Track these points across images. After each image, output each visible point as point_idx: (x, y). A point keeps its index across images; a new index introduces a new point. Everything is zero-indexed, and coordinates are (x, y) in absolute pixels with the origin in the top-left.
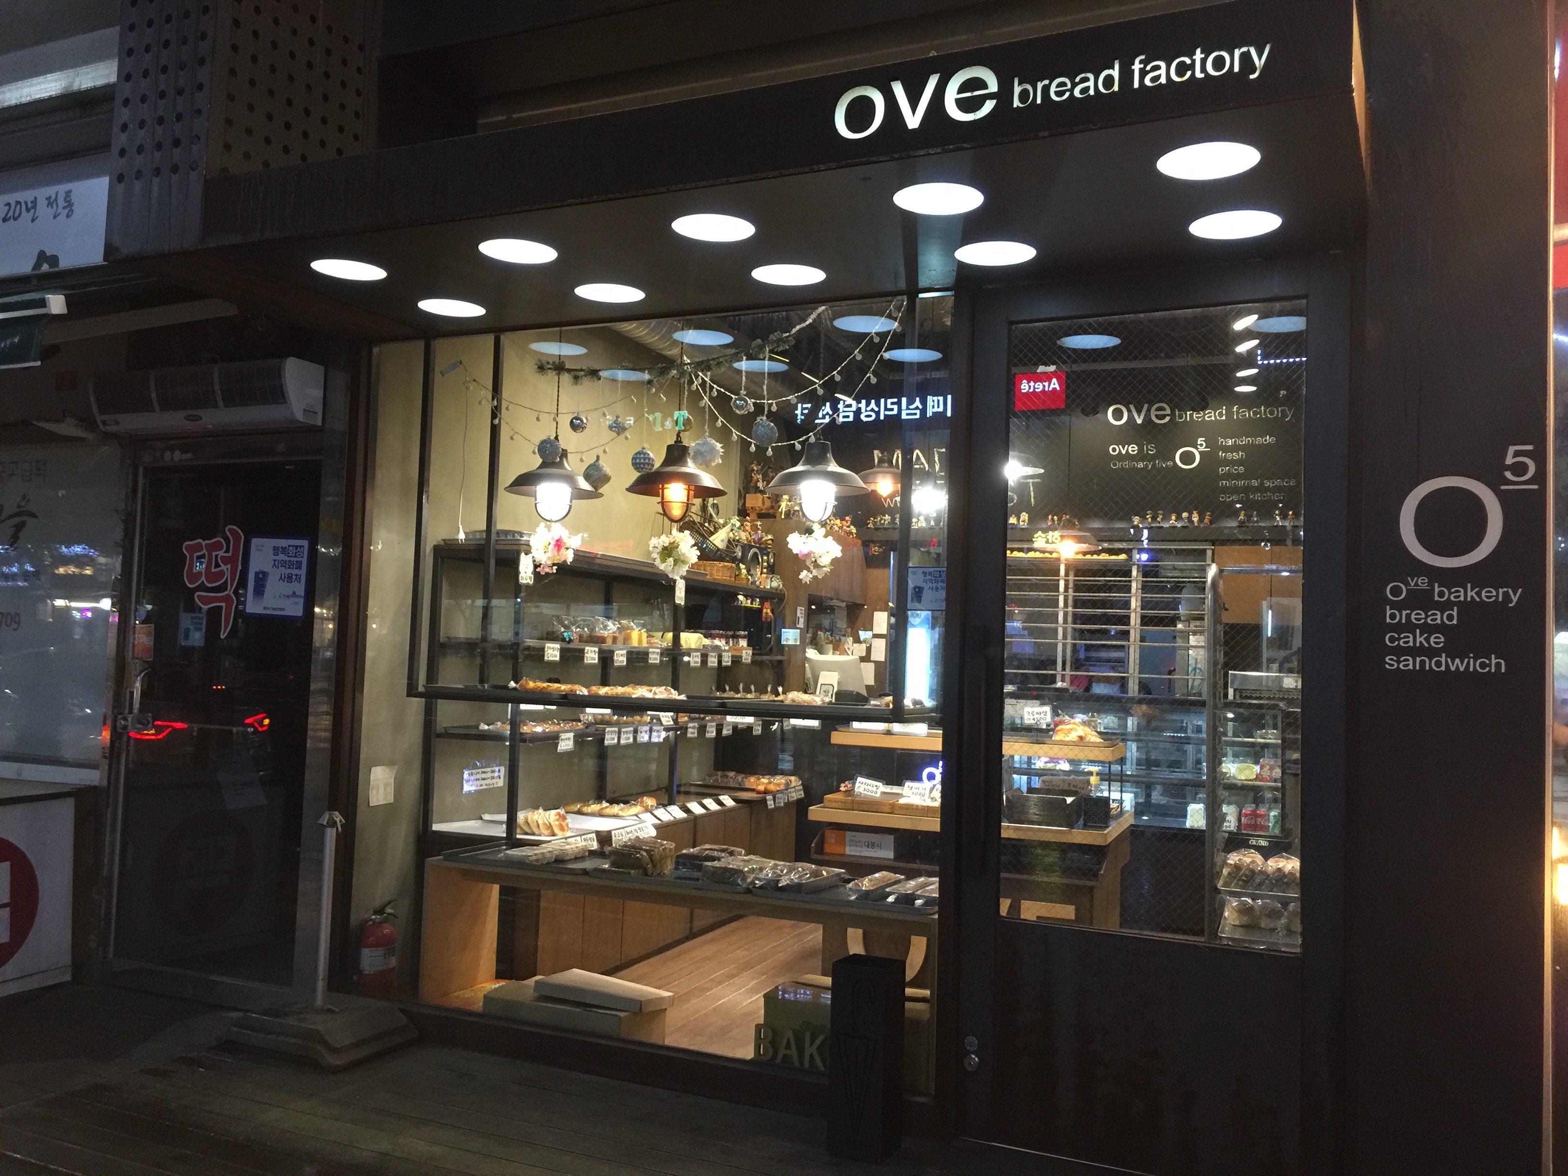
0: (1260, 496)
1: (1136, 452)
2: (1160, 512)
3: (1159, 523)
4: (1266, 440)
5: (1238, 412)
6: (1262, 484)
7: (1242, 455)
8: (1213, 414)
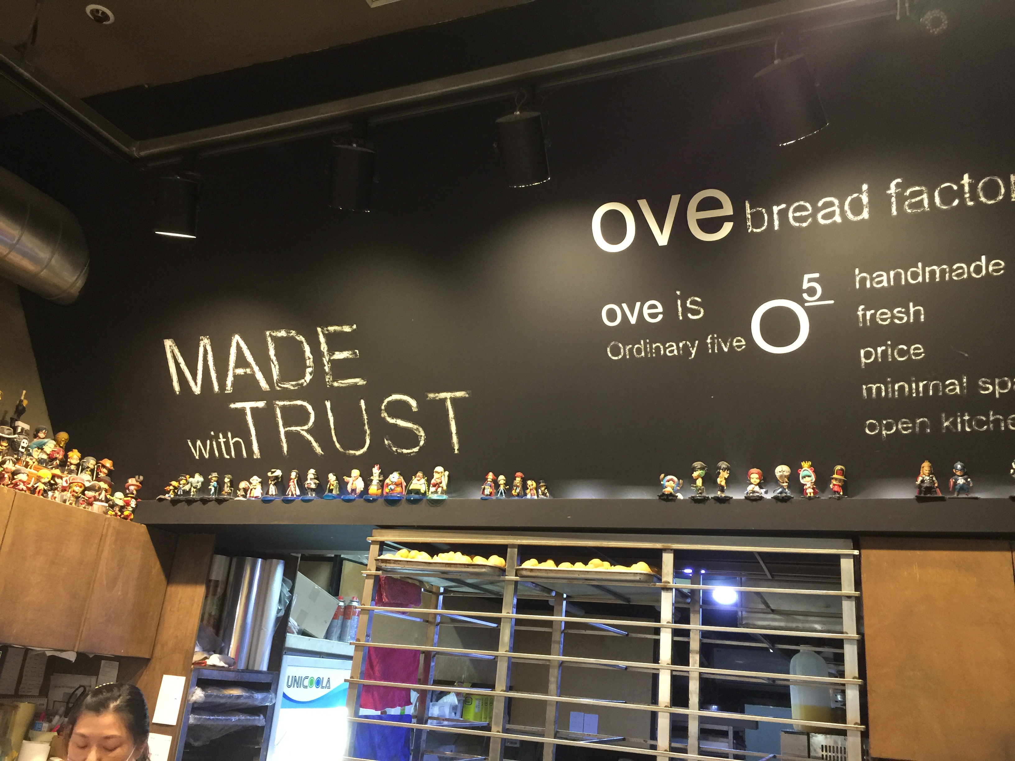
0: (970, 421)
1: (660, 317)
2: (723, 464)
3: (722, 490)
4: (978, 269)
5: (901, 199)
6: (973, 386)
7: (917, 313)
8: (836, 208)
